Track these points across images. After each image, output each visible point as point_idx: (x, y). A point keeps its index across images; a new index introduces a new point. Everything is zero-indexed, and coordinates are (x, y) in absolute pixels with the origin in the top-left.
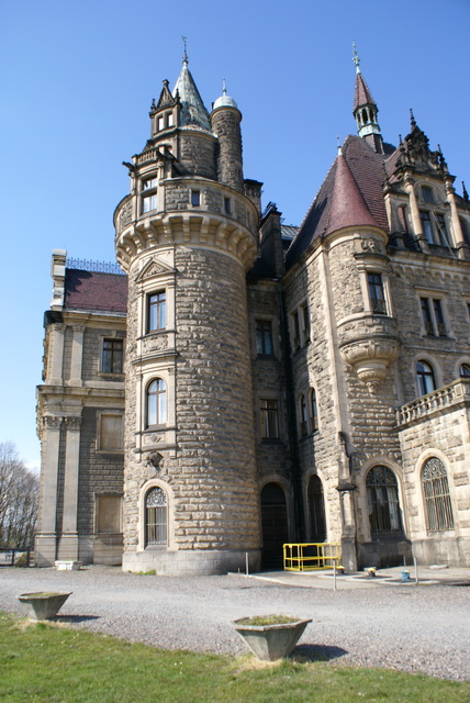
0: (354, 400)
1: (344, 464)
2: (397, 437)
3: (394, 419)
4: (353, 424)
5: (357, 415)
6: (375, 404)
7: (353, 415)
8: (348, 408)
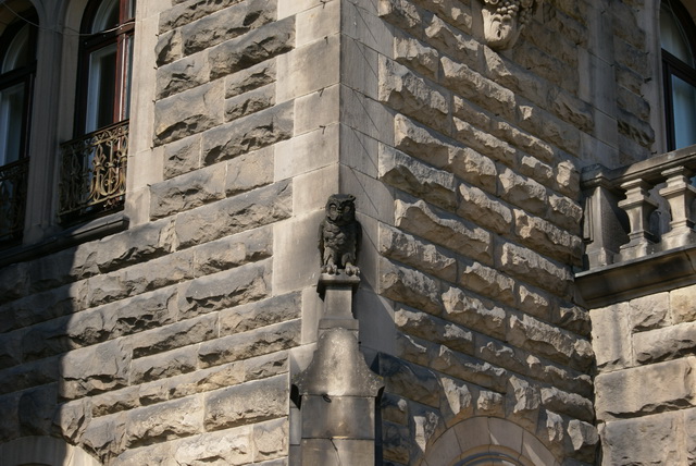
0: (414, 50)
1: (341, 413)
2: (583, 330)
3: (576, 226)
4: (399, 181)
5: (422, 135)
6: (503, 110)
7: (401, 128)
8: (385, 81)
